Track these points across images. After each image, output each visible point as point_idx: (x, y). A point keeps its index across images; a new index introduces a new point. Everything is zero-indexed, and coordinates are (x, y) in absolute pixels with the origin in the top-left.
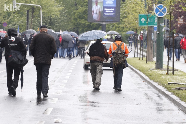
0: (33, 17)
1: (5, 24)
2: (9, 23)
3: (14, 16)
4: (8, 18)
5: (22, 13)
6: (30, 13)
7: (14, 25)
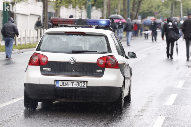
0: (176, 8)
1: (156, 13)
2: (159, 12)
3: (162, 8)
4: (158, 9)
5: (168, 6)
6: (174, 6)
7: (162, 14)
